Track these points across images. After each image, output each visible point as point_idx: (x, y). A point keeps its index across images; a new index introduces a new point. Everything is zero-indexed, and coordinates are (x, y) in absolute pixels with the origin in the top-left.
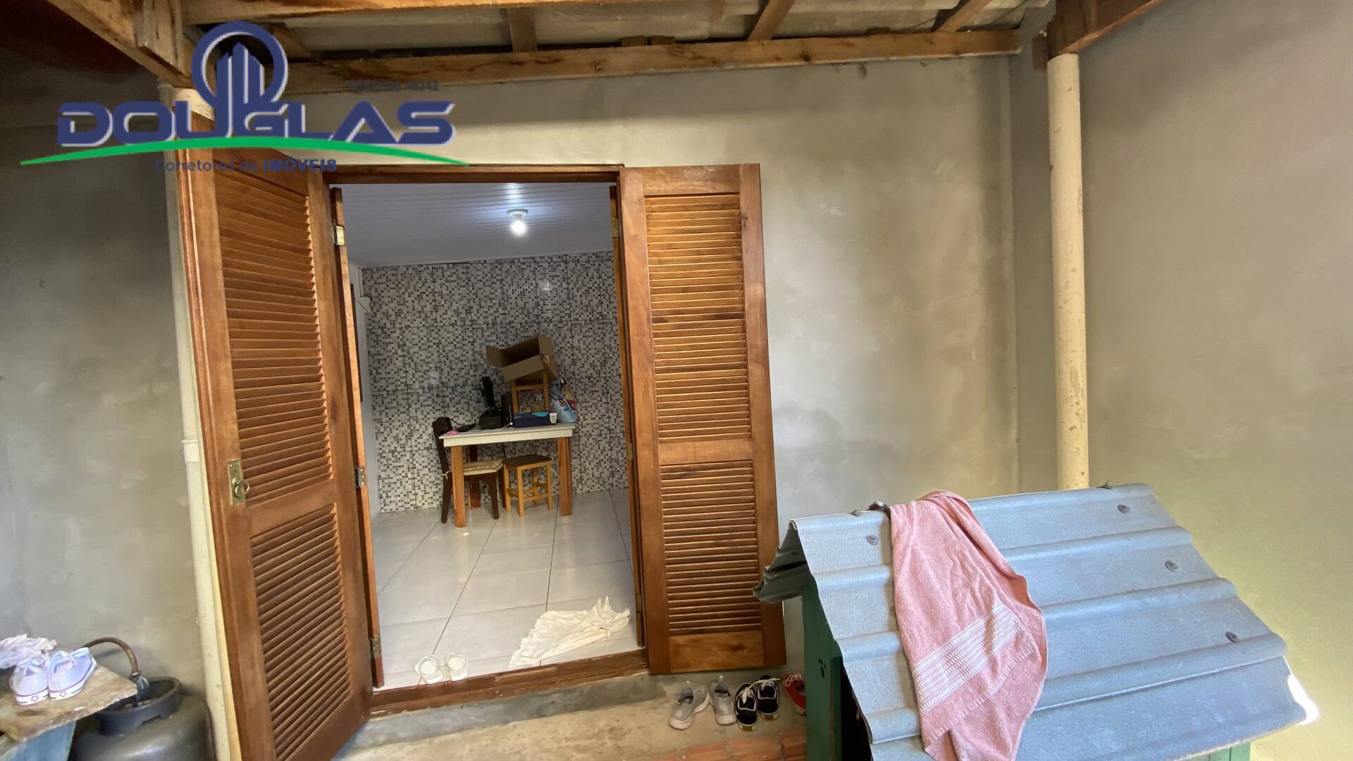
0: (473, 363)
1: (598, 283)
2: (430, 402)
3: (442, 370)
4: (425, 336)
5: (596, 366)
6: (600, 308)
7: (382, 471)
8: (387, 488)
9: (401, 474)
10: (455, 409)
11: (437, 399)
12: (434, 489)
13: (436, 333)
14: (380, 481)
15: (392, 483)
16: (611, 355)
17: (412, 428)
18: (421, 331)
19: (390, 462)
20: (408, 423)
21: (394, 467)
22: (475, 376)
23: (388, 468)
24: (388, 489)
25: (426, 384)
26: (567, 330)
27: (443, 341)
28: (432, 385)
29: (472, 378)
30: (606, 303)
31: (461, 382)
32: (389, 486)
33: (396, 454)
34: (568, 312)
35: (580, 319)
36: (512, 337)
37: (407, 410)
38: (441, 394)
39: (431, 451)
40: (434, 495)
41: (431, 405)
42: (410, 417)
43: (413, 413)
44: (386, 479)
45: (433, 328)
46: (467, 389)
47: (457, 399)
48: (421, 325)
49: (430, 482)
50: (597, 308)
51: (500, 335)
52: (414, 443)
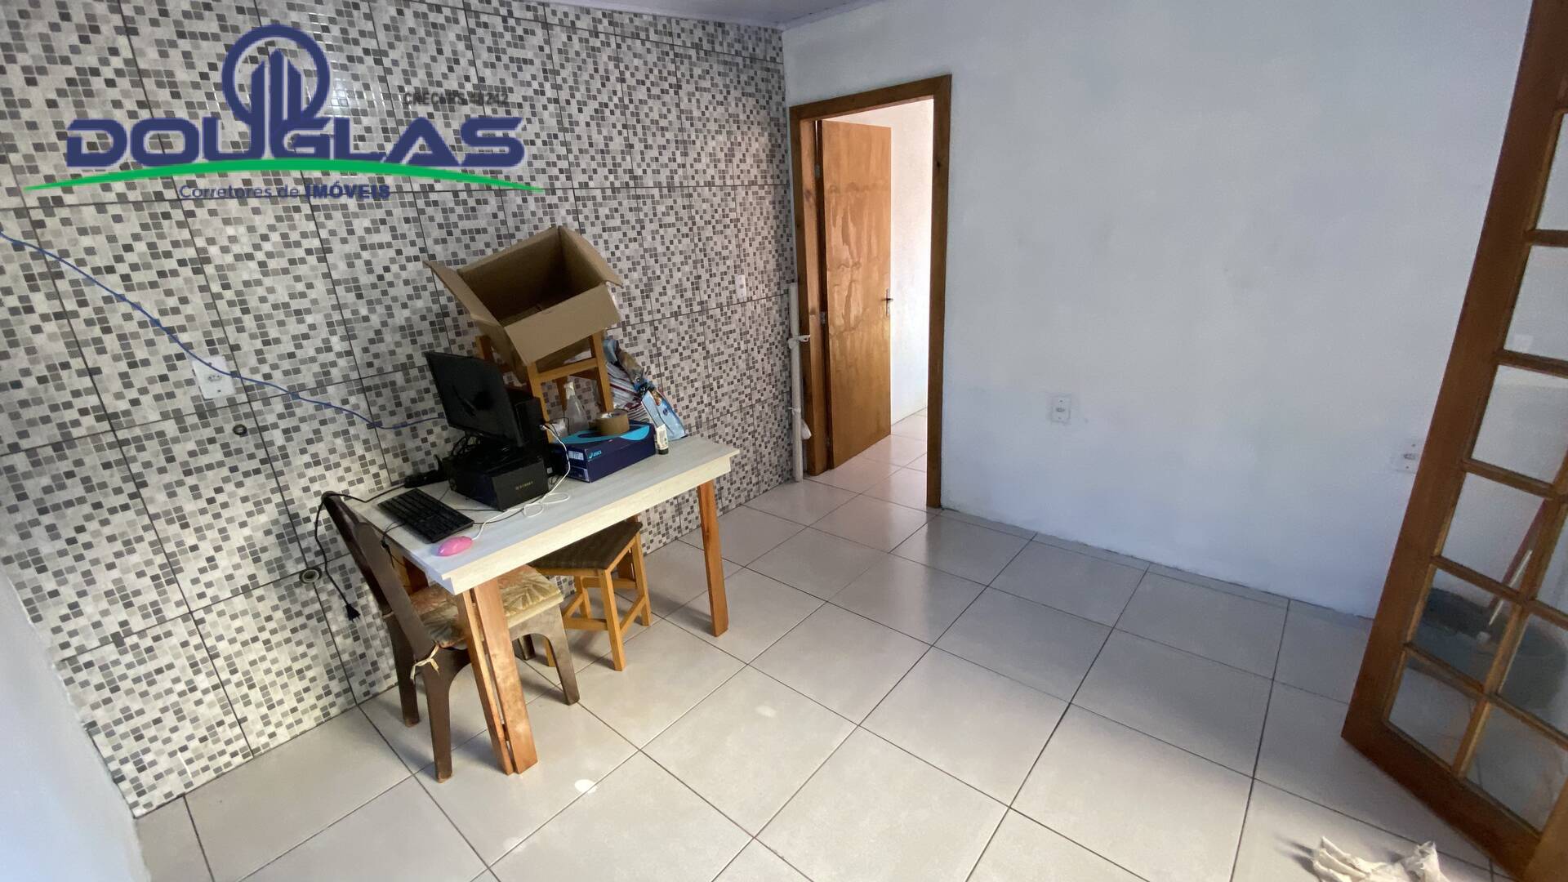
0: (336, 317)
1: (619, 94)
2: (216, 454)
3: (235, 348)
4: (136, 237)
5: (634, 299)
6: (628, 158)
7: (95, 706)
8: (130, 746)
9: (169, 691)
10: (307, 458)
11: (237, 442)
12: (297, 685)
13: (180, 225)
14: (100, 738)
15: (147, 726)
16: (658, 273)
17: (170, 547)
18: (117, 219)
19: (117, 671)
20: (150, 536)
21: (137, 680)
22: (349, 353)
23: (115, 689)
24: (137, 747)
25: (183, 401)
26: (568, 212)
27: (214, 251)
28: (210, 403)
29: (342, 362)
30: (639, 146)
31: (307, 377)
32: (139, 738)
33: (129, 641)
34: (564, 164)
35: (591, 184)
36: (437, 233)
37: (132, 496)
38: (249, 424)
39: (257, 593)
40: (300, 700)
41: (221, 464)
42: (153, 517)
43: (158, 500)
44: (118, 722)
45: (165, 207)
46: (334, 394)
47: (307, 429)
48: (111, 197)
49: (279, 674)
50: (624, 159)
51: (404, 228)
52: (191, 591)
